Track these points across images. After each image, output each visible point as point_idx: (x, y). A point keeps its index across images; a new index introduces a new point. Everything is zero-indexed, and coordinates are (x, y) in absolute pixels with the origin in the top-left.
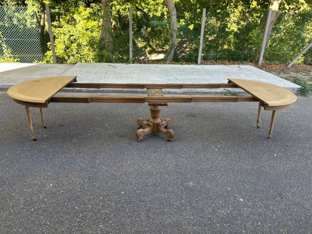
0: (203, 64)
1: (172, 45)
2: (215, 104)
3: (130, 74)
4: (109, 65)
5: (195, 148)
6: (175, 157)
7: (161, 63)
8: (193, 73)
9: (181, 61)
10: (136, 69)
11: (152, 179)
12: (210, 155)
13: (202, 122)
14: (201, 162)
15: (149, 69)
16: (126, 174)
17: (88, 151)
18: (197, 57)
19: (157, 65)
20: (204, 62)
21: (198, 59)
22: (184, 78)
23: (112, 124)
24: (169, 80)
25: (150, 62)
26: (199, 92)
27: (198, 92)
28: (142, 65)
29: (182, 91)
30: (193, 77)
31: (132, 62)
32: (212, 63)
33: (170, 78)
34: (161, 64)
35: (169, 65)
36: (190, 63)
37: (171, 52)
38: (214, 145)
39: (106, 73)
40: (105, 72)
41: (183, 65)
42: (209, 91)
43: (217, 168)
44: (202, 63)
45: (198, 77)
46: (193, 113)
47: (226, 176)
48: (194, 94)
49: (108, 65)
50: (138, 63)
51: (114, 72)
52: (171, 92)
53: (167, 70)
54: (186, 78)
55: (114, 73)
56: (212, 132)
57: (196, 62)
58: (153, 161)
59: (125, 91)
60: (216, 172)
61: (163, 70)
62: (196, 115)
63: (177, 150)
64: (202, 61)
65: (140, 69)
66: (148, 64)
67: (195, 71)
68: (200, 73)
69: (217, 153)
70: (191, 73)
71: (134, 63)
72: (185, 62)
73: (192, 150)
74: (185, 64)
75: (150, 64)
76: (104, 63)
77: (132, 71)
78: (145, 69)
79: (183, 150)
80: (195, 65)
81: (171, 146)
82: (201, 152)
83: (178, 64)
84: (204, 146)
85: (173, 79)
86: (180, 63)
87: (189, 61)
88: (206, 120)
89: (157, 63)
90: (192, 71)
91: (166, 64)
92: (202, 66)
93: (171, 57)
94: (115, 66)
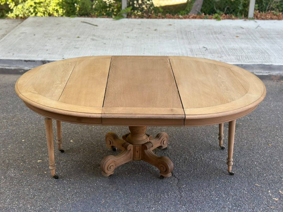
0: (258, 18)
2: (279, 101)
3: (121, 40)
4: (84, 22)
5: (236, 195)
7: (180, 16)
8: (237, 37)
9: (216, 12)
10: (132, 30)
13: (250, 140)
15: (156, 30)
17: (34, 196)
18: (246, 5)
19: (171, 20)
20: (261, 15)
21: (248, 9)
22: (221, 47)
23: (82, 140)
24: (192, 51)
28: (145, 20)
30: (237, 45)
31: (126, 16)
32: (275, 17)
33: (194, 47)
34: (179, 18)
35: (193, 20)
36: (233, 17)
38: (272, 190)
39: (78, 37)
40: (77, 36)
41: (220, 19)
42: (268, 74)
44: (257, 17)
45: (246, 45)
49: (82, 22)
50: (137, 17)
51: (94, 35)
53: (190, 31)
54: (224, 47)
55: (91, 37)
56: (270, 160)
57: (244, 14)
61: (181, 32)
62: (241, 124)
63: (199, 198)
64: (256, 12)
65: (141, 29)
66: (156, 18)
67: (242, 34)
68: (250, 37)
69: (277, 207)
70: (235, 37)
71: (129, 18)
72: (224, 15)
73: (229, 200)
74: (225, 19)
75: (160, 18)
76: (75, 17)
77: (125, 33)
78: (150, 28)
79: (212, 198)
80: (244, 20)
81: (189, 189)
82: (246, 204)
83: (211, 18)
84: (253, 191)
85: (200, 49)
86: (213, 17)
87: (231, 13)
88: (259, 135)
89: (172, 16)
90: (237, 33)
91: (189, 18)
92: (256, 22)
93: (198, 5)
94: (95, 24)
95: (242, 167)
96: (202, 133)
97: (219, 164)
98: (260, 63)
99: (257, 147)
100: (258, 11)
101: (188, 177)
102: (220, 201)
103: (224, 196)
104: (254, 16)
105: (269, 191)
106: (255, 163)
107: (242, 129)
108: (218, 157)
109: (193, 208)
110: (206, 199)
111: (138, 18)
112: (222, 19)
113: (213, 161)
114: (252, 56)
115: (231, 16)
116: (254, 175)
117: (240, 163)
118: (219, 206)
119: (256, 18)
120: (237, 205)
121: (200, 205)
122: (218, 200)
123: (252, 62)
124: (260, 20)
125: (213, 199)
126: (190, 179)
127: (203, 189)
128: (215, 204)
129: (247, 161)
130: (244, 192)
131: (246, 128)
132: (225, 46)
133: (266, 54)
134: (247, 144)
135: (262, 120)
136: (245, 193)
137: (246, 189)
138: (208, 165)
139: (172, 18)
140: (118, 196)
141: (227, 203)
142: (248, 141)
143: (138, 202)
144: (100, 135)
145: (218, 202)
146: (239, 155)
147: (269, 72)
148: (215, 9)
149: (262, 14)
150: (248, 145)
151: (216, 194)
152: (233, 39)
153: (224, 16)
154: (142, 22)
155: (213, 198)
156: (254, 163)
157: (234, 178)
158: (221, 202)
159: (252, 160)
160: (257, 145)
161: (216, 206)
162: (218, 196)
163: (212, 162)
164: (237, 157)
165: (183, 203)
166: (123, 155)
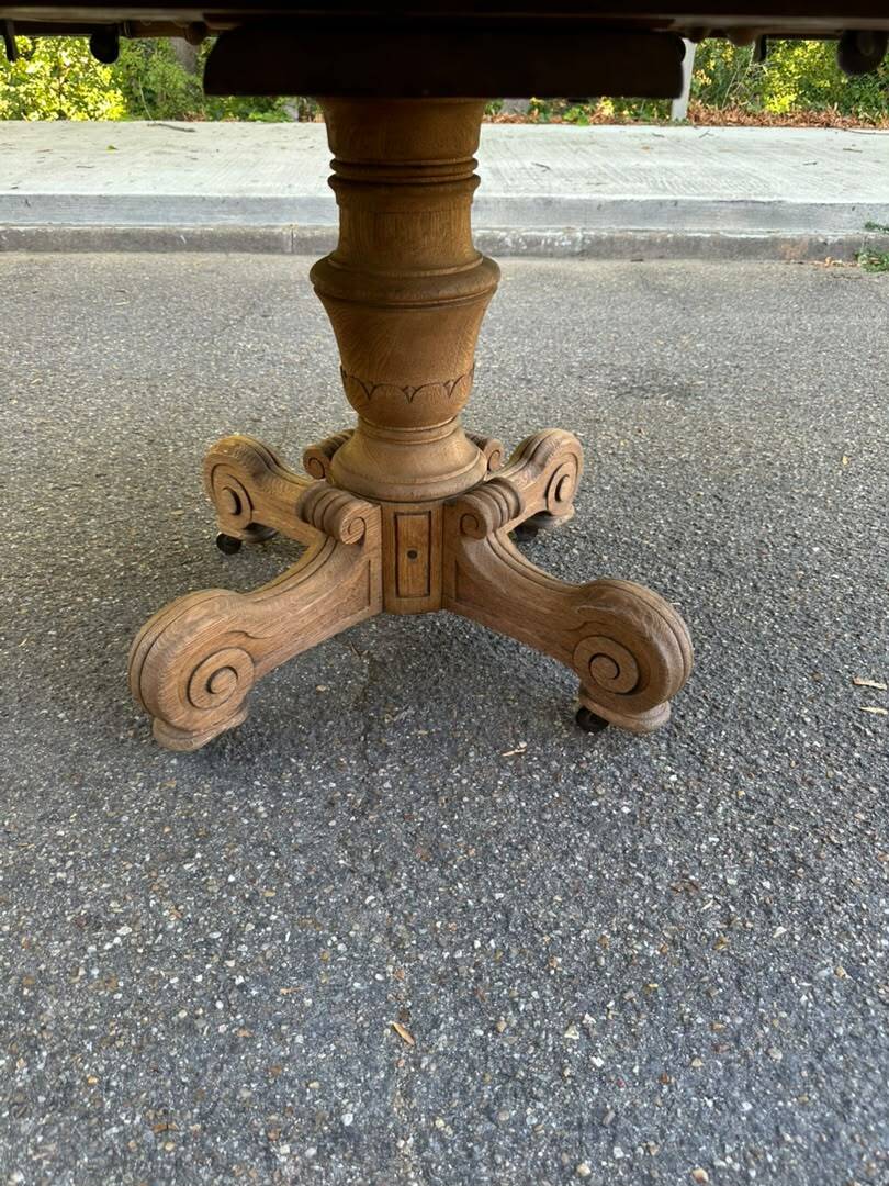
0: (699, 121)
3: (256, 153)
4: (155, 126)
8: (646, 149)
13: (757, 442)
20: (709, 113)
26: (698, 241)
27: (689, 239)
29: (579, 235)
30: (648, 163)
31: (296, 115)
35: (504, 126)
36: (628, 118)
39: (111, 148)
41: (585, 123)
42: (767, 236)
44: (697, 118)
45: (681, 164)
46: (672, 368)
48: (661, 257)
51: (168, 146)
52: (508, 241)
54: (606, 166)
55: (158, 149)
57: (662, 112)
59: (186, 234)
62: (700, 383)
64: (693, 104)
67: (662, 145)
68: (688, 151)
70: (640, 150)
71: (307, 121)
74: (600, 124)
79: (589, 799)
80: (658, 125)
81: (430, 735)
82: (839, 847)
83: (560, 123)
84: (857, 729)
85: (524, 168)
86: (567, 117)
88: (794, 421)
90: (644, 144)
94: (191, 129)
95: (749, 575)
97: (618, 563)
98: (741, 197)
99: (800, 474)
100: (700, 101)
101: (435, 646)
102: (654, 826)
103: (673, 778)
104: (689, 116)
106: (816, 549)
107: (712, 400)
108: (613, 524)
109: (444, 909)
110: (548, 816)
112: (594, 124)
113: (582, 546)
114: (706, 183)
115: (620, 118)
116: (831, 615)
117: (733, 552)
118: (647, 881)
119: (695, 122)
120: (774, 857)
121: (505, 875)
122: (633, 815)
124: (708, 126)
125: (599, 808)
126: (446, 658)
128: (615, 855)
129: (766, 541)
130: (799, 741)
131: (727, 399)
132: (612, 165)
133: (753, 179)
134: (747, 461)
135: (786, 371)
136: (812, 749)
137: (808, 720)
138: (558, 569)
141: (704, 846)
142: (750, 447)
145: (634, 842)
146: (717, 512)
147: (769, 232)
149: (713, 111)
150: (752, 463)
151: (618, 765)
152: (635, 152)
153: (600, 117)
155: (594, 803)
156: (811, 551)
157: (720, 644)
158: (659, 841)
159: (795, 536)
160: (796, 465)
161: (623, 882)
162: (629, 781)
163: (582, 556)
164: (711, 521)
165: (374, 858)
166: (312, 585)
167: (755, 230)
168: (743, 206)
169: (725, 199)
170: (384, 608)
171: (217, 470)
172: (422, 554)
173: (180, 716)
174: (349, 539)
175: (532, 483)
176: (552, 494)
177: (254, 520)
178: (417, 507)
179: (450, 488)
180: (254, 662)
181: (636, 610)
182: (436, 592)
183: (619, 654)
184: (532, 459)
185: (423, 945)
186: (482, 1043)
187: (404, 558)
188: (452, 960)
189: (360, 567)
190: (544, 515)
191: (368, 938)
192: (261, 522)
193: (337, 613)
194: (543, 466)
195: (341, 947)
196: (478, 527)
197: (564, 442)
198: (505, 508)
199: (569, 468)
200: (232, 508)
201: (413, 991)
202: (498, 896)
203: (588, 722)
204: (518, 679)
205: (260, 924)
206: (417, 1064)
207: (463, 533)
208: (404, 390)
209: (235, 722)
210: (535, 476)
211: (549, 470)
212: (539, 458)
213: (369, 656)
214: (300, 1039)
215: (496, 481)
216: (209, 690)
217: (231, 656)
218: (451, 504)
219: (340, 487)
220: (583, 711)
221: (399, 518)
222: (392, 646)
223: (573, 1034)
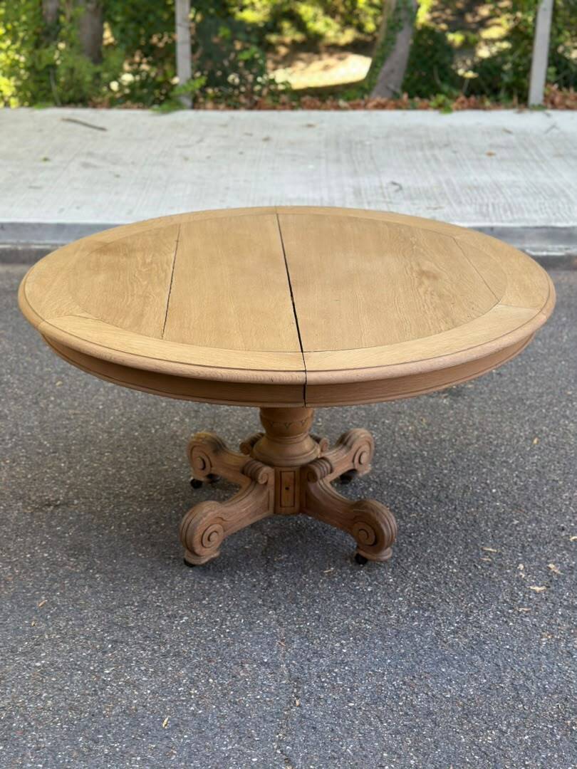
0: (554, 106)
1: (398, 10)
3: (165, 166)
4: (69, 120)
6: (299, 631)
7: (341, 103)
8: (490, 154)
9: (441, 92)
10: (201, 141)
11: (144, 760)
12: (496, 618)
13: (489, 429)
14: (436, 664)
15: (267, 139)
16: (10, 729)
18: (524, 72)
19: (315, 113)
20: (565, 97)
21: (529, 80)
22: (439, 183)
23: (12, 435)
24: (357, 192)
25: (284, 98)
28: (242, 115)
30: (485, 177)
33: (367, 182)
34: (338, 108)
35: (376, 112)
36: (488, 103)
37: (393, 43)
38: (531, 561)
39: (46, 160)
40: (42, 156)
41: (448, 110)
42: (563, 254)
43: (517, 699)
44: (553, 103)
45: (512, 178)
47: (559, 750)
49: (64, 120)
50: (222, 106)
51: (90, 154)
53: (361, 142)
54: (448, 182)
55: (83, 159)
56: (535, 483)
57: (518, 95)
58: (177, 654)
60: (509, 725)
61: (338, 144)
62: (470, 386)
63: (318, 587)
64: (549, 89)
65: (225, 137)
66: (274, 108)
67: (507, 147)
68: (527, 156)
69: (536, 610)
70: (484, 156)
71: (199, 108)
72: (462, 98)
73: (402, 591)
74: (463, 109)
75: (284, 109)
76: (47, 107)
77: (179, 147)
78: (251, 135)
79: (355, 586)
80: (516, 110)
81: (294, 565)
82: (448, 603)
83: (426, 108)
84: (475, 566)
85: (381, 187)
86: (433, 103)
87: (482, 93)
88: (517, 415)
89: (318, 103)
90: (491, 146)
91: (365, 107)
92: (548, 115)
93: (392, 71)
94: (100, 125)
95: (454, 502)
96: (357, 413)
97: (391, 496)
98: (543, 224)
99: (505, 449)
100: (556, 86)
102: (379, 594)
103: (391, 580)
104: (545, 101)
105: (521, 566)
106: (494, 491)
107: (473, 400)
108: (393, 475)
109: (298, 615)
110: (338, 591)
111: (223, 110)
112: (457, 109)
113: (375, 486)
114: (523, 206)
115: (482, 102)
116: (486, 522)
117: (450, 491)
118: (372, 609)
119: (549, 105)
120: (422, 605)
121: (320, 607)
122: (371, 591)
123: (519, 220)
124: (562, 109)
126: (302, 537)
127: (334, 561)
128: (362, 602)
129: (470, 485)
130: (448, 570)
131: (482, 398)
132: (454, 180)
133: (564, 200)
134: (478, 440)
135: (530, 377)
136: (452, 572)
137: (455, 562)
139: (319, 108)
140: (90, 586)
141: (396, 601)
142: (484, 431)
143: (143, 603)
144: (67, 422)
145: (370, 598)
146: (451, 470)
147: (567, 249)
148: (438, 82)
149: (568, 94)
150: (480, 443)
151: (370, 576)
152: (479, 160)
153: (463, 102)
154: (232, 118)
155: (358, 587)
156: (491, 491)
157: (428, 532)
158: (379, 598)
159: (486, 483)
160: (505, 443)
161: (363, 609)
162: (374, 581)
163: (374, 492)
164: (445, 475)
165: (272, 602)
166: (246, 501)
167: (556, 246)
168: (544, 231)
169: (531, 224)
170: (275, 512)
171: (195, 449)
172: (291, 488)
173: (198, 549)
174: (262, 482)
175: (345, 456)
176: (356, 461)
177: (212, 472)
178: (289, 469)
179: (303, 461)
180: (224, 531)
181: (373, 511)
182: (297, 506)
183: (369, 529)
184: (345, 444)
185: (289, 624)
186: (308, 646)
187: (284, 490)
188: (299, 628)
189: (265, 493)
190: (353, 471)
191: (270, 622)
192: (216, 473)
193: (256, 513)
194: (350, 447)
195: (261, 624)
196: (313, 477)
197: (362, 436)
198: (325, 469)
199: (366, 448)
200: (201, 467)
201: (285, 635)
202: (317, 612)
203: (360, 561)
204: (334, 545)
205: (232, 618)
206: (287, 650)
207: (309, 480)
208: (285, 424)
209: (216, 555)
210: (347, 452)
211: (354, 449)
212: (349, 444)
213: (267, 535)
214: (249, 644)
215: (323, 458)
216: (209, 539)
217: (216, 527)
218: (304, 468)
219: (257, 460)
220: (358, 555)
221: (282, 473)
222: (277, 531)
223: (338, 645)
